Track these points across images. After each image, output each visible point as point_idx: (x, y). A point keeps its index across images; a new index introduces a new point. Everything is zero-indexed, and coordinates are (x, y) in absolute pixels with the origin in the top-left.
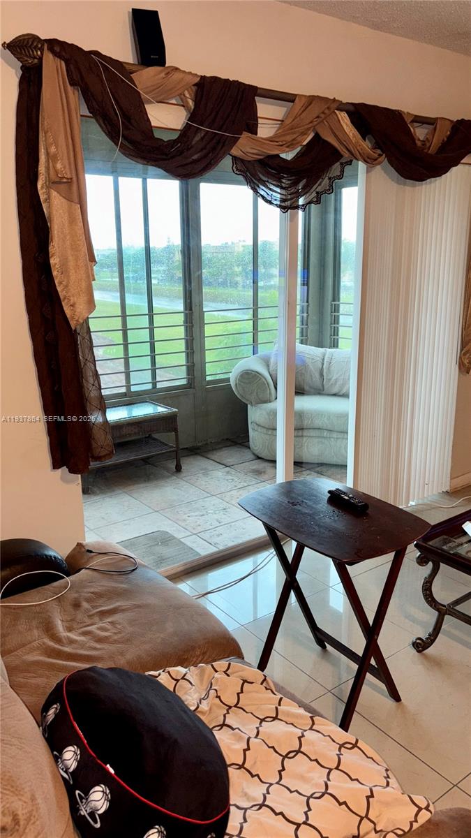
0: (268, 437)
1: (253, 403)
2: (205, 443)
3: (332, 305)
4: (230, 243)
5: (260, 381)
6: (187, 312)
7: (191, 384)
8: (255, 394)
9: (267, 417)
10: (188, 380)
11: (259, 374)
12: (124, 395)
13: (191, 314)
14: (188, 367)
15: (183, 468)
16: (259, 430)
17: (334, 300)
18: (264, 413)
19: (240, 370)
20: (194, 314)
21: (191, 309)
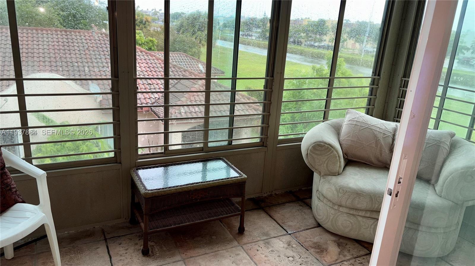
0: (333, 211)
1: (322, 174)
2: (270, 194)
3: (402, 80)
4: (300, 19)
5: (332, 154)
6: (268, 78)
7: (263, 143)
8: (325, 165)
9: (335, 192)
10: (262, 139)
11: (332, 147)
12: (201, 150)
13: (272, 81)
14: (262, 128)
15: (246, 229)
16: (325, 201)
17: (404, 76)
18: (333, 188)
19: (313, 140)
20: (275, 80)
21: (272, 76)
